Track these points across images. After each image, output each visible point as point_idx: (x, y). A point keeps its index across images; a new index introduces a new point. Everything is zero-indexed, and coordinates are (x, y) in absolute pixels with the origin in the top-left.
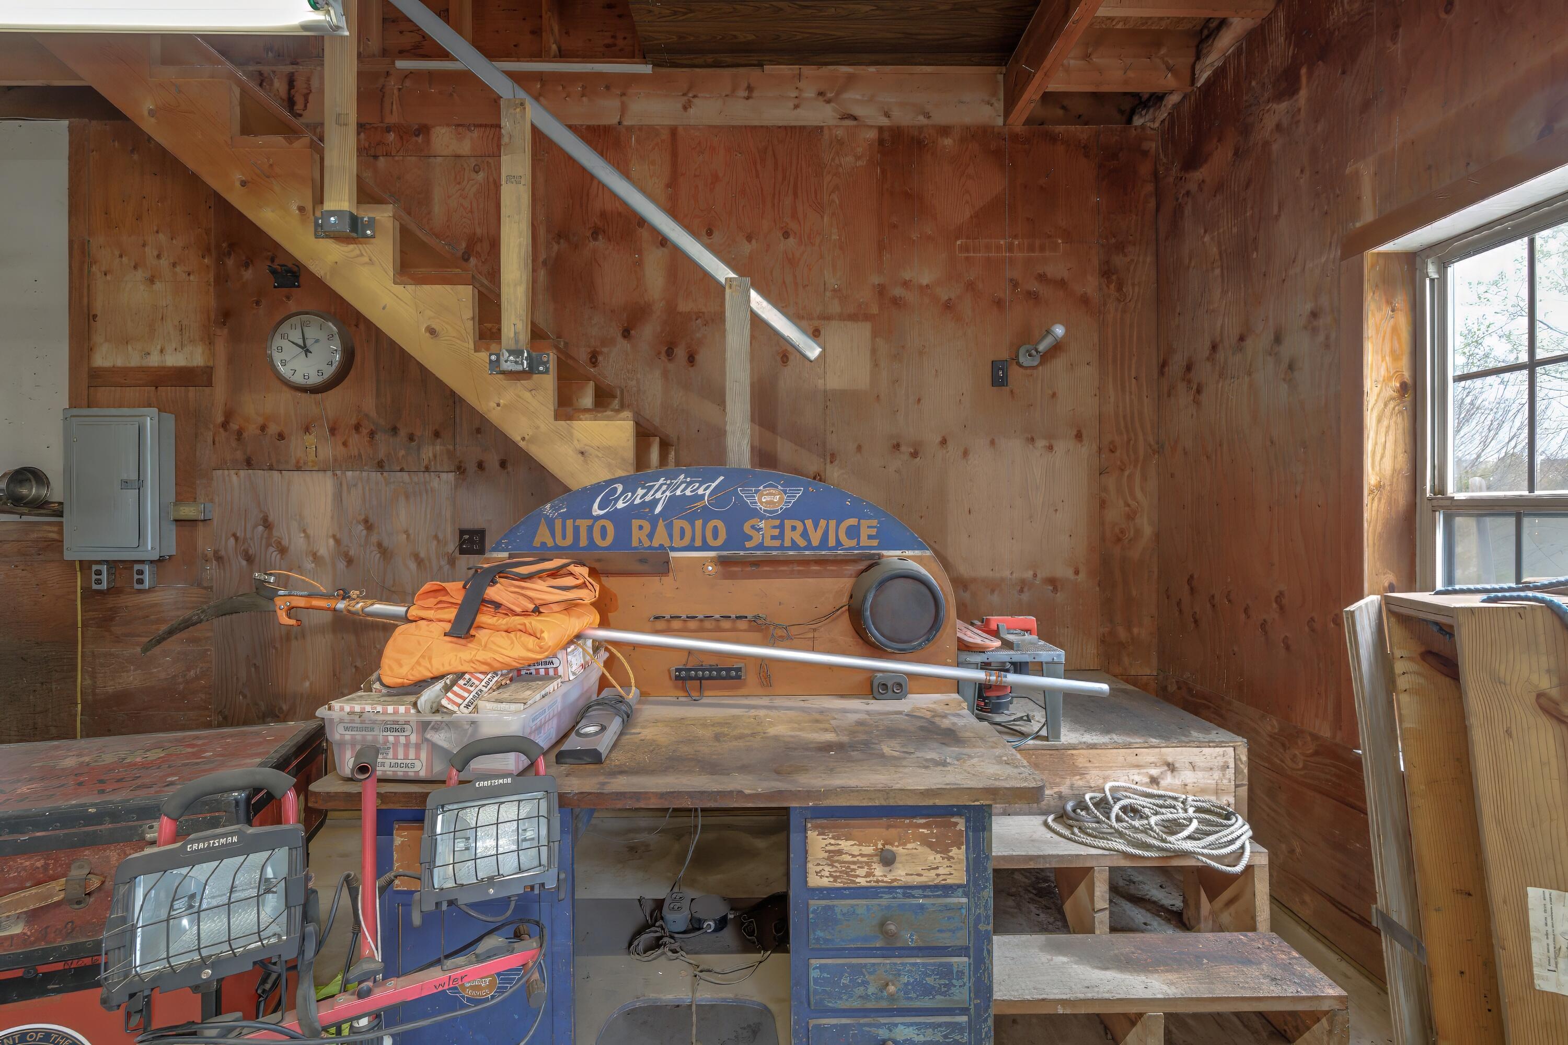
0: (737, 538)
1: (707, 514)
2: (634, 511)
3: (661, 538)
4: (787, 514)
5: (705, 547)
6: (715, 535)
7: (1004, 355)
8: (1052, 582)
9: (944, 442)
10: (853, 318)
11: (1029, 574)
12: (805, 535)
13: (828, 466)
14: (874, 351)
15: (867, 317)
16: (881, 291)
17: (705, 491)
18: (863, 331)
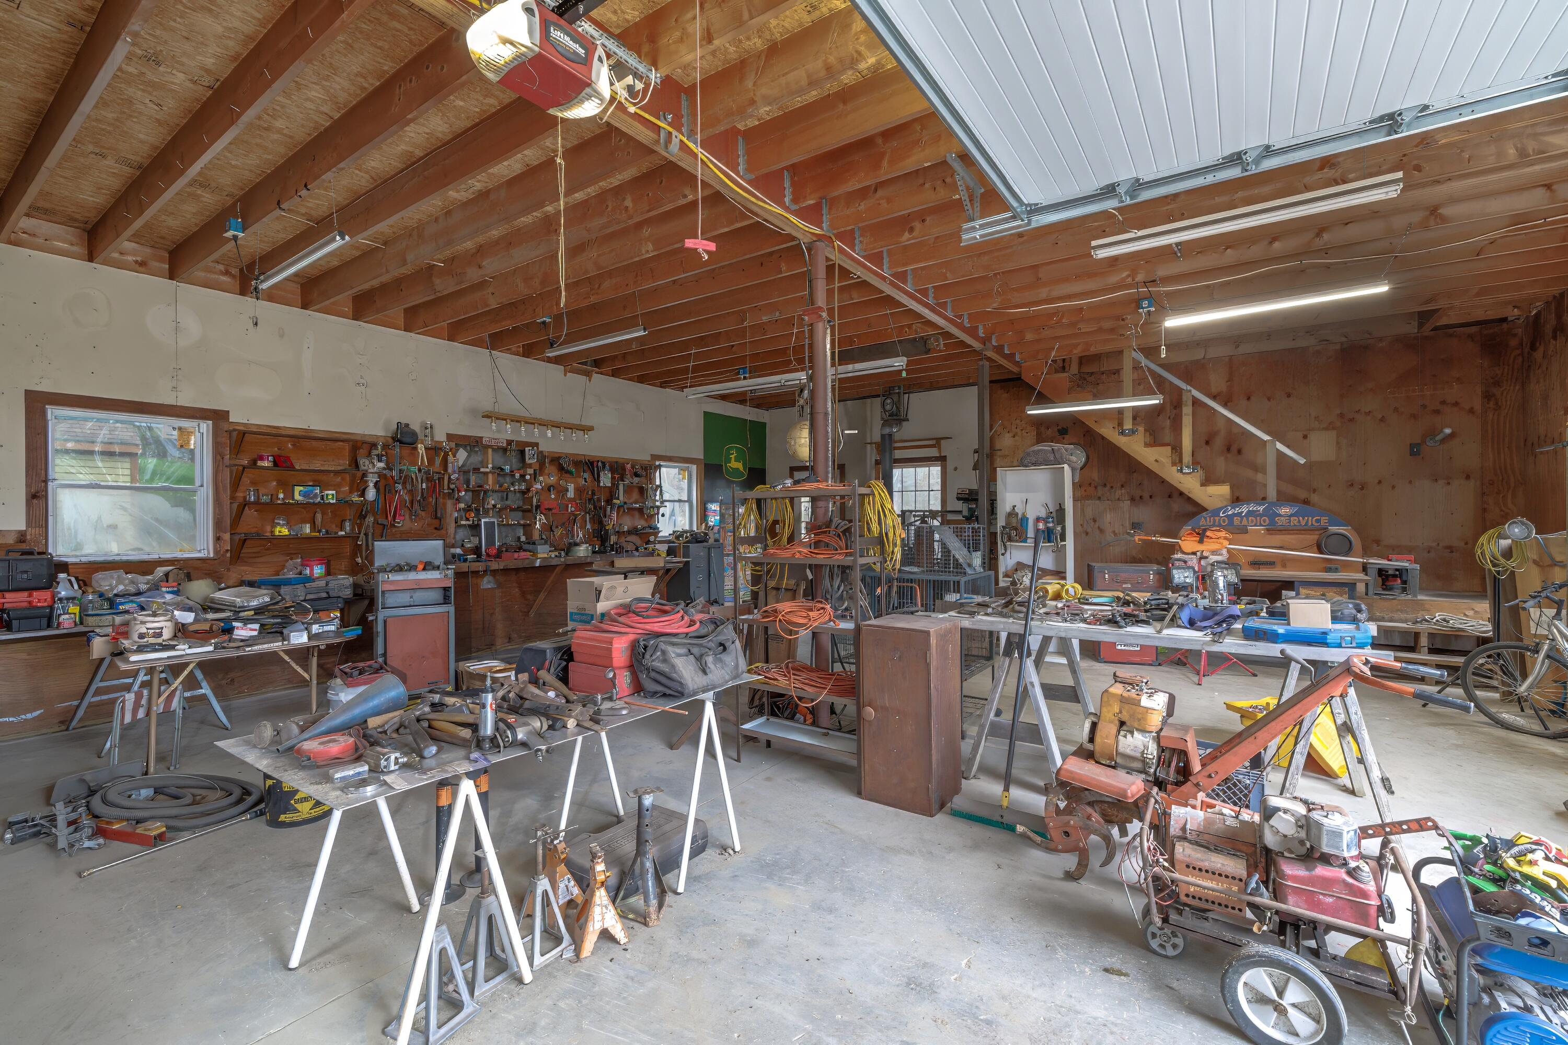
0: (1273, 522)
1: (1261, 516)
2: (1234, 515)
3: (1245, 522)
4: (1292, 515)
5: (1261, 525)
6: (1264, 521)
7: (1418, 440)
8: (1451, 549)
9: (1380, 482)
10: (1326, 429)
11: (1434, 544)
12: (1299, 521)
13: (1312, 495)
14: (1338, 443)
15: (1334, 428)
16: (1341, 416)
17: (1261, 509)
18: (1333, 434)
